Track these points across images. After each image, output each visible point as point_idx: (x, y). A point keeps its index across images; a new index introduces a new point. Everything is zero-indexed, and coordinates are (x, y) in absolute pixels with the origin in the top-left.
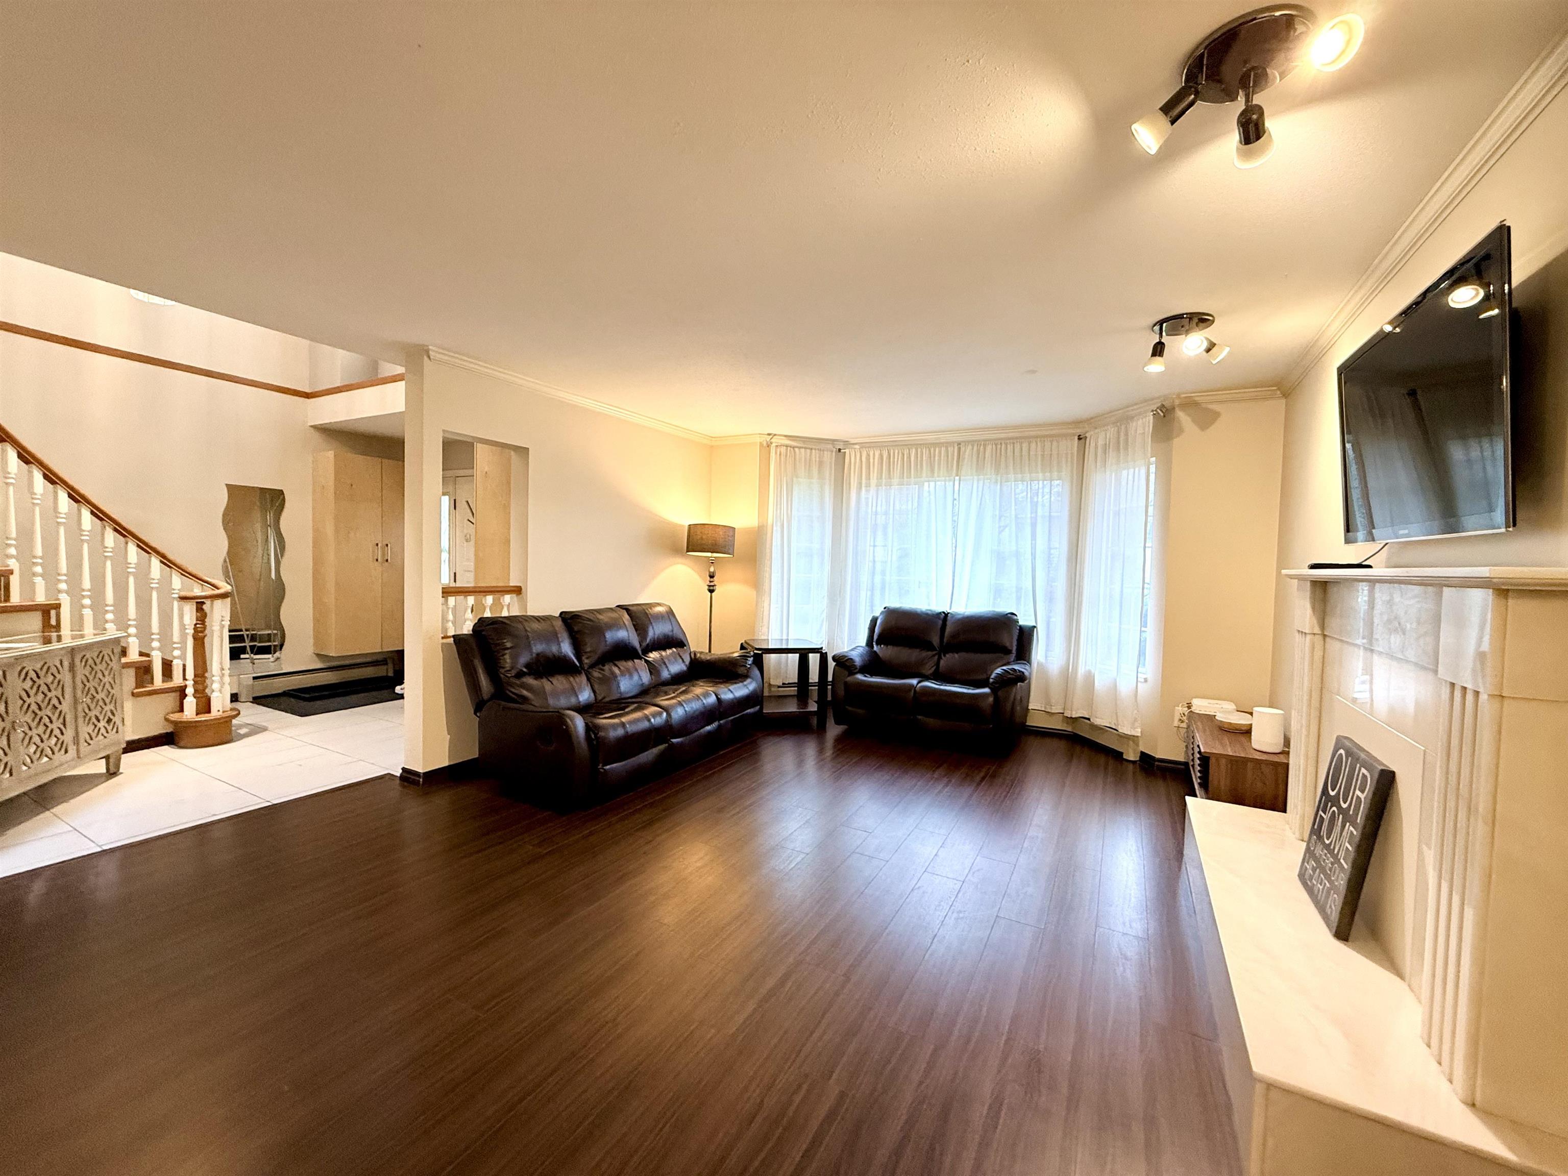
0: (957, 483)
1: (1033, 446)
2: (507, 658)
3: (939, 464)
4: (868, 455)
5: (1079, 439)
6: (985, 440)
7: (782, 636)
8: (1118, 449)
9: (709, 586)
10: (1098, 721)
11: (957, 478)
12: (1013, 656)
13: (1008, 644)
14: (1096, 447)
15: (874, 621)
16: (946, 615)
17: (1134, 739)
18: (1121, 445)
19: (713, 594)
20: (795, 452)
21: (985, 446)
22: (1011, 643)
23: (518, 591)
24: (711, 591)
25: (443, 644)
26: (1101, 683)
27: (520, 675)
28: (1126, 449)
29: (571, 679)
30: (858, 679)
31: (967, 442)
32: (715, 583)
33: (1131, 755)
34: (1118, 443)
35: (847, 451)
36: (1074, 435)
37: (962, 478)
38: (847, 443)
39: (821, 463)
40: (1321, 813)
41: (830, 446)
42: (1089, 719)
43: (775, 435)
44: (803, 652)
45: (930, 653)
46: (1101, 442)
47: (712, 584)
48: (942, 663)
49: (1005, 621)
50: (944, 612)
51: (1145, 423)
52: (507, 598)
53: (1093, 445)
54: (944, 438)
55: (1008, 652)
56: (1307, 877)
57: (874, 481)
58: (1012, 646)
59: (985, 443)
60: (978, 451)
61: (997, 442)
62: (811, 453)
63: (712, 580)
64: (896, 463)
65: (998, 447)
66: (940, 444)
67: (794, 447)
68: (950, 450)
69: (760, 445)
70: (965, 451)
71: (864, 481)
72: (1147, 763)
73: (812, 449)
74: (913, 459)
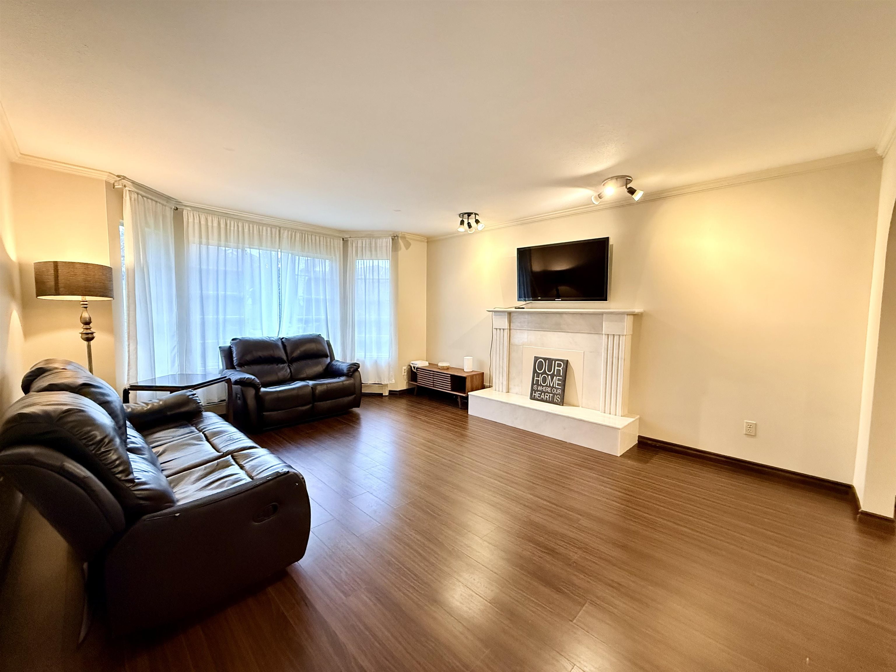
0: (279, 253)
1: (322, 239)
3: (266, 238)
4: (206, 220)
5: (344, 240)
6: (296, 229)
8: (371, 251)
9: (86, 334)
11: (279, 250)
16: (283, 340)
17: (386, 385)
19: (92, 343)
20: (144, 202)
21: (296, 232)
24: (88, 340)
31: (285, 228)
32: (92, 330)
33: (386, 393)
34: (370, 247)
35: (185, 211)
36: (340, 237)
37: (282, 250)
38: (183, 204)
40: (536, 378)
41: (167, 202)
46: (360, 245)
47: (89, 331)
50: (282, 338)
51: (387, 242)
54: (270, 221)
60: (291, 235)
61: (302, 232)
62: (156, 205)
63: (88, 327)
64: (232, 231)
65: (304, 235)
66: (267, 225)
67: (143, 196)
68: (273, 230)
69: (107, 183)
70: (284, 233)
71: (204, 240)
72: (393, 394)
73: (156, 202)
74: (246, 230)
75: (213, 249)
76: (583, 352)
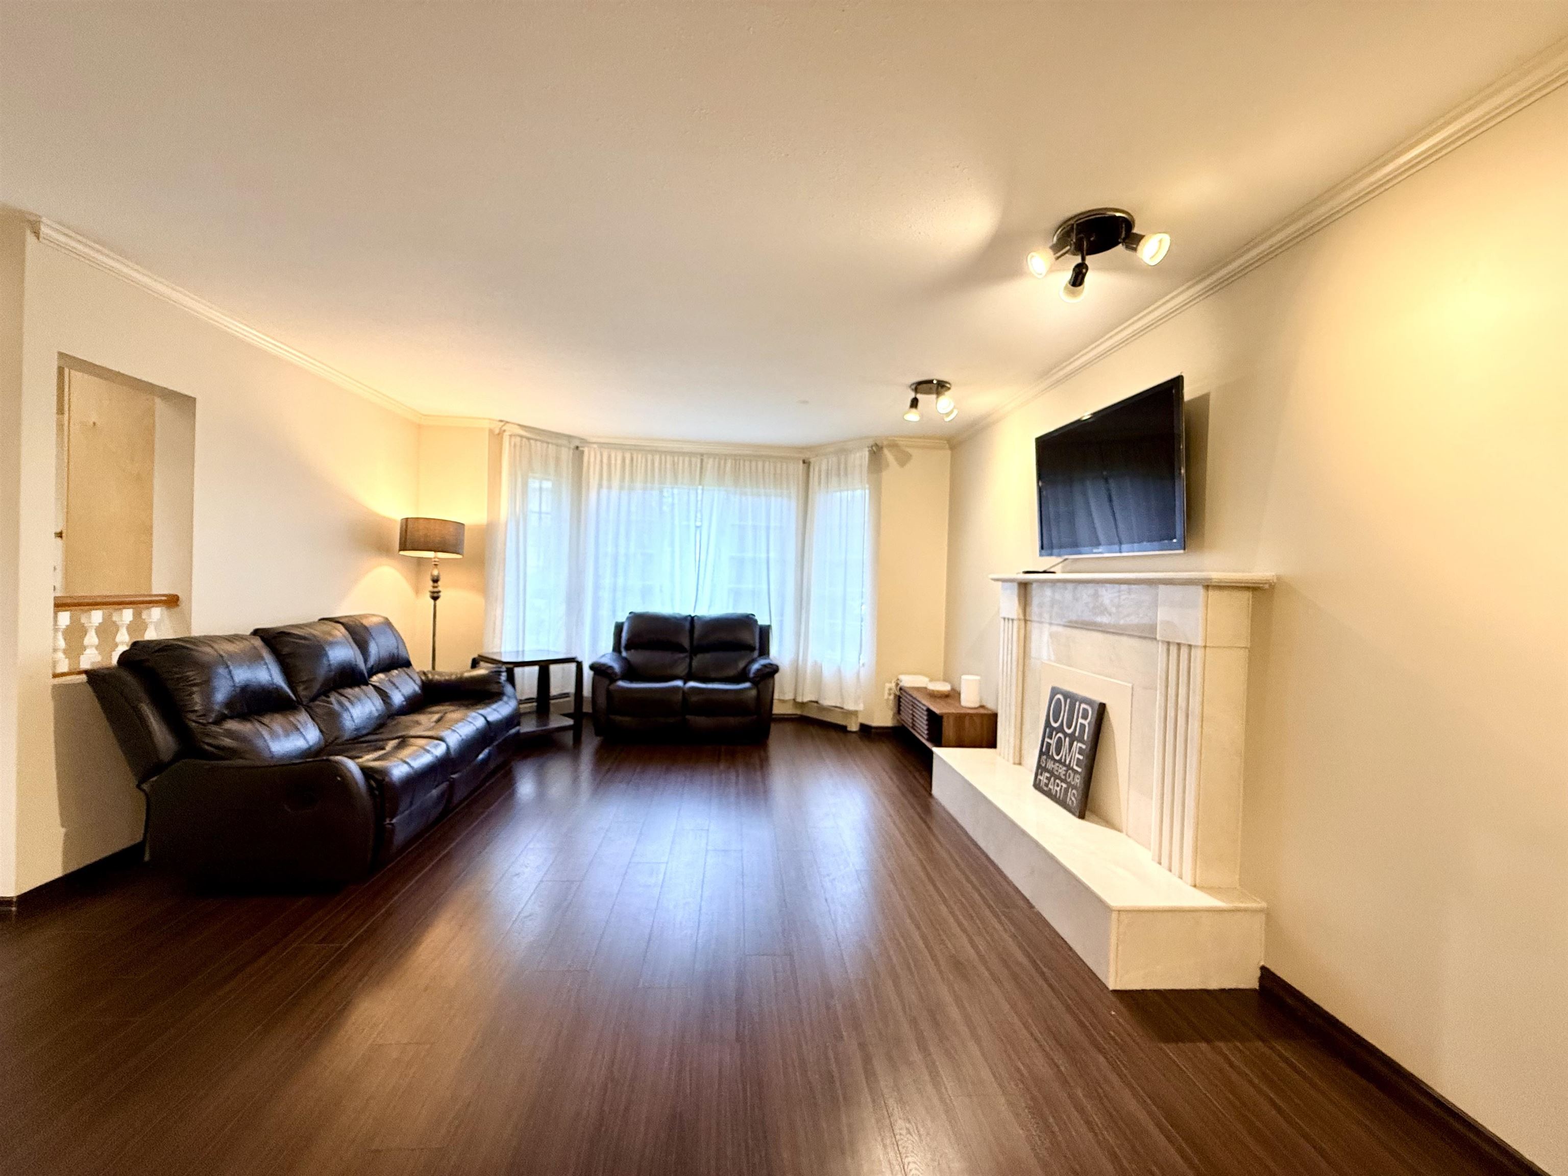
0: (700, 492)
1: (767, 464)
2: (197, 698)
3: (683, 472)
4: (609, 457)
5: (804, 462)
6: (726, 455)
7: (518, 646)
8: (839, 475)
9: (433, 592)
10: (827, 702)
11: (700, 487)
12: (756, 653)
13: (751, 642)
14: (820, 471)
15: (619, 628)
16: (692, 618)
17: (855, 713)
18: (841, 472)
19: (438, 602)
20: (530, 445)
21: (726, 460)
22: (754, 639)
23: (172, 601)
24: (435, 598)
25: (54, 687)
26: (828, 673)
27: (221, 719)
28: (846, 474)
29: (292, 719)
30: (619, 686)
31: (710, 455)
32: (440, 589)
33: (854, 727)
34: (839, 469)
35: (586, 450)
36: (798, 459)
37: (705, 488)
38: (584, 441)
39: (558, 460)
40: (1047, 740)
41: (565, 442)
42: (817, 702)
43: (507, 422)
44: (543, 664)
45: (682, 655)
46: (824, 467)
47: (436, 590)
48: (694, 664)
49: (747, 621)
50: (690, 616)
51: (861, 457)
52: (156, 613)
53: (817, 469)
54: (687, 448)
55: (752, 649)
56: (1042, 784)
57: (616, 483)
58: (755, 643)
59: (726, 457)
60: (719, 464)
61: (736, 458)
62: (548, 447)
63: (436, 585)
64: (639, 468)
65: (738, 463)
66: (684, 454)
67: (529, 439)
68: (694, 460)
69: (491, 431)
70: (708, 463)
71: (605, 483)
72: (866, 731)
73: (548, 443)
74: (657, 464)
75: (615, 492)
76: (1130, 685)
